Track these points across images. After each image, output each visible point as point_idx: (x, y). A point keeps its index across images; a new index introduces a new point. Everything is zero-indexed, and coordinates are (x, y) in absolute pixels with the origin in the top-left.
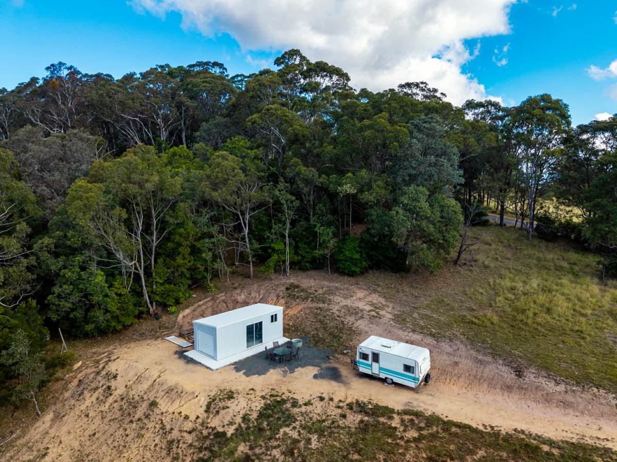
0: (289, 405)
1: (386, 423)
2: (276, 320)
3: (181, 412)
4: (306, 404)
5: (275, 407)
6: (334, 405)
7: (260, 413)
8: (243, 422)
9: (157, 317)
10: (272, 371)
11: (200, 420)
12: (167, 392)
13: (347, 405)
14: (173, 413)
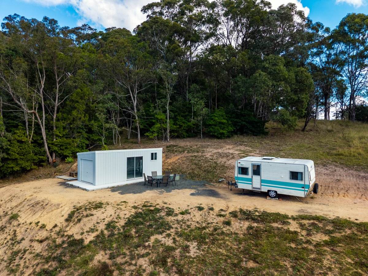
0: (163, 214)
1: (282, 228)
2: (156, 159)
3: (39, 222)
4: (182, 213)
5: (147, 215)
6: (215, 214)
7: (129, 220)
8: (106, 229)
9: (55, 165)
10: (148, 191)
11: (57, 229)
12: (33, 206)
13: (230, 213)
14: (30, 224)
